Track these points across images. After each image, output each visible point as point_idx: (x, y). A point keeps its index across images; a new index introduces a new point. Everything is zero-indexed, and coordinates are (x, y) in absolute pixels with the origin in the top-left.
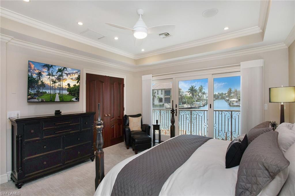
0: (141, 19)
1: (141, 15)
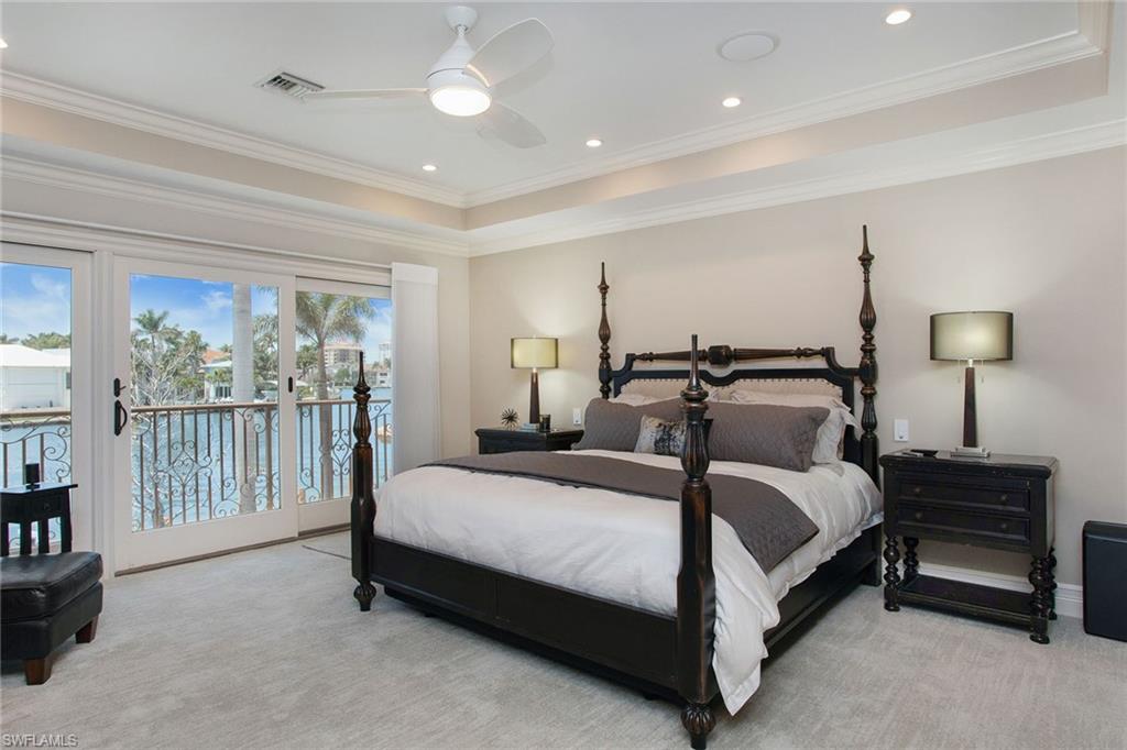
0: (461, 41)
1: (461, 31)
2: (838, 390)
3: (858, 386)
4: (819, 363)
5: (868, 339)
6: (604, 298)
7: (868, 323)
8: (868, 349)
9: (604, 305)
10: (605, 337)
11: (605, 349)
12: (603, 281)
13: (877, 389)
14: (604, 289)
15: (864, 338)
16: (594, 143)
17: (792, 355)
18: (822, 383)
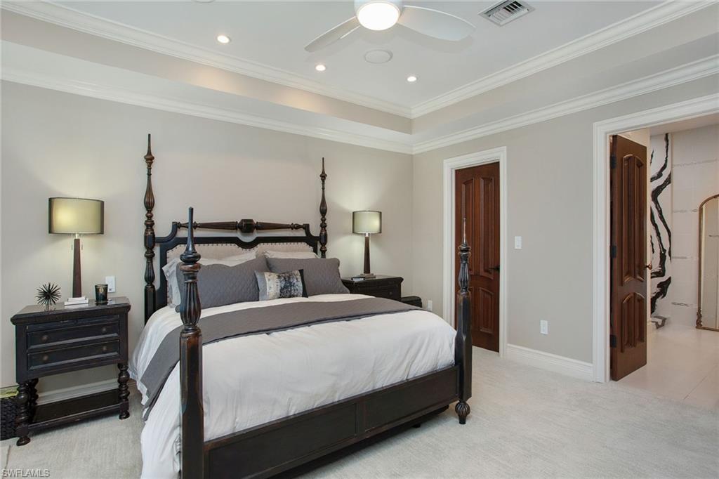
2: (311, 248)
3: (319, 246)
4: (302, 233)
5: (323, 220)
6: (149, 168)
7: (323, 212)
8: (323, 226)
9: (149, 175)
10: (149, 205)
11: (150, 217)
12: (149, 153)
13: (328, 249)
14: (150, 159)
15: (322, 220)
16: (223, 39)
17: (289, 228)
18: (303, 245)
